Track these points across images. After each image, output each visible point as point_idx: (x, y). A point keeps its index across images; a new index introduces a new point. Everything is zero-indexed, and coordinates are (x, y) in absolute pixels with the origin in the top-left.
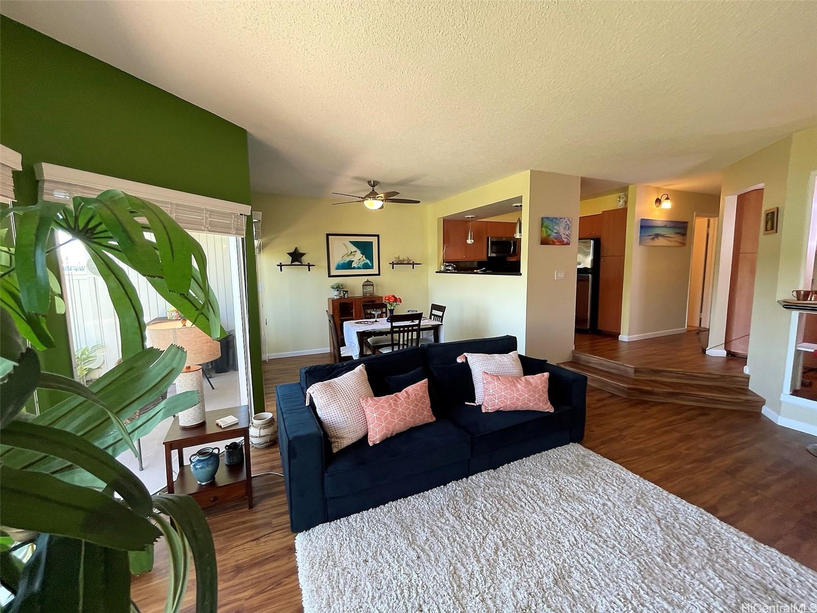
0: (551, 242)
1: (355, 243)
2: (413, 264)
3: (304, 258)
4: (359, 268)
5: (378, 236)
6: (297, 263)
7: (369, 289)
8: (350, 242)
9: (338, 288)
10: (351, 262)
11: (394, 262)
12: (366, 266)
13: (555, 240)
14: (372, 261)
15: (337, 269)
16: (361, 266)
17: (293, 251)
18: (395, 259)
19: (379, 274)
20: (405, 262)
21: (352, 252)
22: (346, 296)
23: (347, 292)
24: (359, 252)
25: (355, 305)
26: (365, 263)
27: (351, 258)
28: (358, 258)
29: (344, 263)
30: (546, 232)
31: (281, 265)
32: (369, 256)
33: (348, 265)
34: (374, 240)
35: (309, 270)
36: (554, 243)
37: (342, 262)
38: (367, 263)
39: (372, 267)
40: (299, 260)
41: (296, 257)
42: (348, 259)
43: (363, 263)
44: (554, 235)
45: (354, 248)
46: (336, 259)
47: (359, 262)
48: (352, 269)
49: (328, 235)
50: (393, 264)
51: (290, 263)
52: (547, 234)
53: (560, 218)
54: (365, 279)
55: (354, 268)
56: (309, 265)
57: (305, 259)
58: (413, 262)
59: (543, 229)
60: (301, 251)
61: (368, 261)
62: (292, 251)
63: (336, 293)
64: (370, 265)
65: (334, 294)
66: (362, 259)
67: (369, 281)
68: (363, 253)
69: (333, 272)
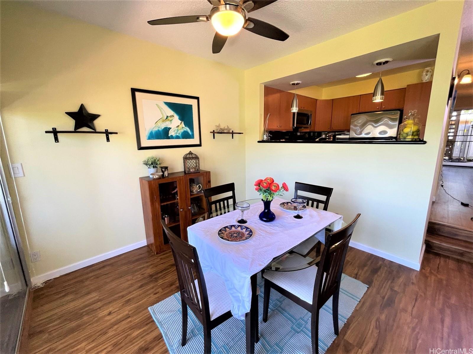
1: (171, 106)
2: (233, 133)
3: (97, 123)
4: (177, 137)
5: (197, 98)
6: (85, 129)
7: (192, 163)
8: (165, 103)
9: (154, 163)
10: (167, 130)
12: (186, 135)
14: (192, 129)
15: (149, 139)
16: (180, 135)
18: (216, 127)
19: (200, 145)
20: (225, 131)
21: (167, 117)
22: (166, 174)
23: (166, 168)
24: (176, 117)
25: (180, 184)
26: (185, 132)
27: (167, 124)
28: (176, 124)
29: (159, 130)
31: (55, 132)
32: (189, 123)
33: (165, 134)
34: (193, 103)
35: (108, 141)
37: (156, 129)
38: (187, 132)
39: (192, 137)
40: (90, 124)
41: (83, 119)
42: (163, 126)
43: (182, 131)
45: (170, 112)
46: (147, 126)
47: (178, 130)
48: (168, 138)
49: (134, 91)
50: (214, 133)
51: (73, 130)
54: (187, 150)
55: (172, 137)
56: (107, 133)
57: (100, 124)
58: (233, 131)
60: (92, 111)
61: (188, 129)
62: (75, 109)
63: (152, 170)
64: (190, 133)
65: (149, 172)
66: (181, 126)
67: (190, 153)
68: (182, 119)
69: (145, 143)
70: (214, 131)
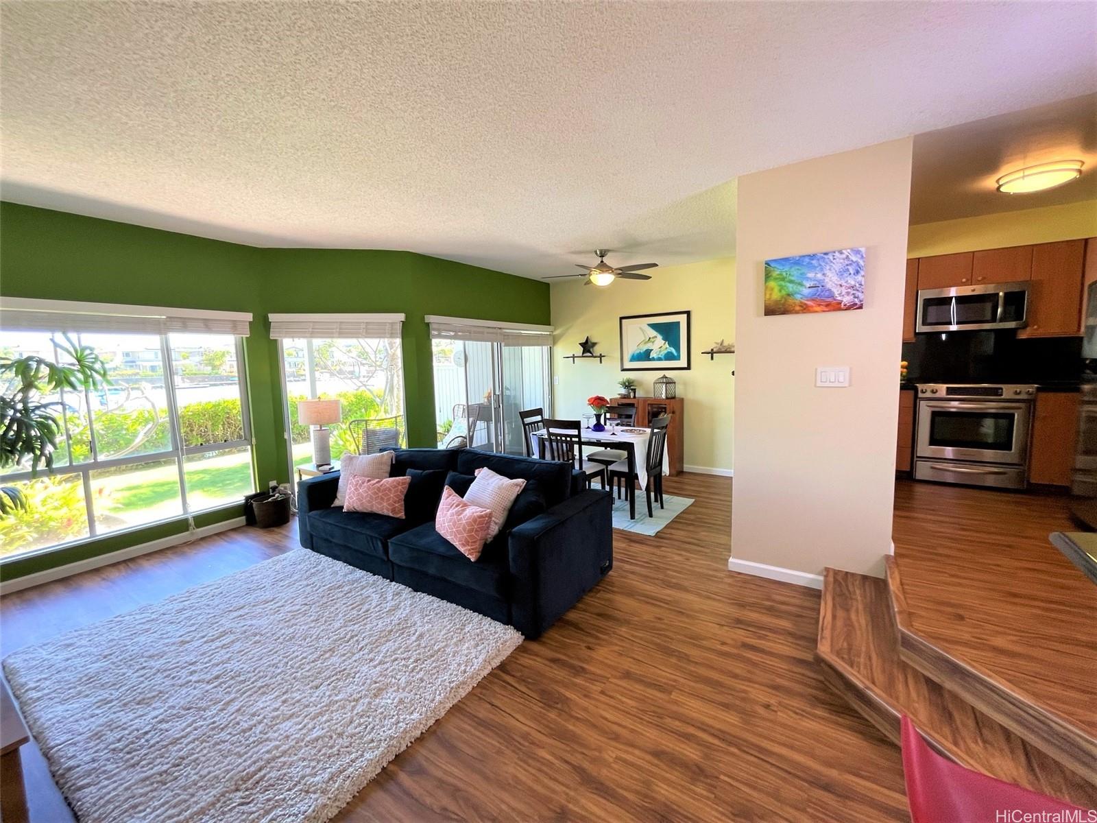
0: (798, 308)
1: (655, 327)
3: (595, 349)
4: (660, 359)
5: (688, 313)
6: (589, 354)
8: (649, 325)
9: (625, 384)
10: (648, 352)
11: (715, 350)
12: (669, 357)
13: (809, 303)
14: (678, 350)
15: (631, 361)
16: (662, 357)
17: (584, 341)
18: (715, 345)
19: (687, 368)
21: (650, 338)
22: (632, 395)
23: (633, 390)
24: (660, 337)
25: (638, 407)
26: (668, 352)
27: (649, 346)
28: (659, 345)
29: (640, 353)
30: (781, 288)
31: (573, 357)
32: (675, 343)
33: (646, 356)
34: (682, 319)
35: (601, 362)
36: (805, 309)
37: (638, 351)
38: (671, 353)
39: (678, 358)
40: (591, 350)
41: (587, 347)
42: (644, 348)
43: (666, 352)
44: (806, 291)
45: (653, 333)
46: (631, 348)
47: (660, 352)
48: (649, 360)
49: (621, 319)
50: (712, 353)
51: (580, 355)
52: (784, 292)
53: (826, 254)
55: (653, 359)
56: (601, 356)
57: (597, 350)
59: (772, 284)
60: (594, 340)
61: (672, 349)
63: (624, 391)
64: (675, 354)
66: (664, 347)
67: (665, 377)
68: (665, 339)
69: (628, 365)
70: (712, 350)
